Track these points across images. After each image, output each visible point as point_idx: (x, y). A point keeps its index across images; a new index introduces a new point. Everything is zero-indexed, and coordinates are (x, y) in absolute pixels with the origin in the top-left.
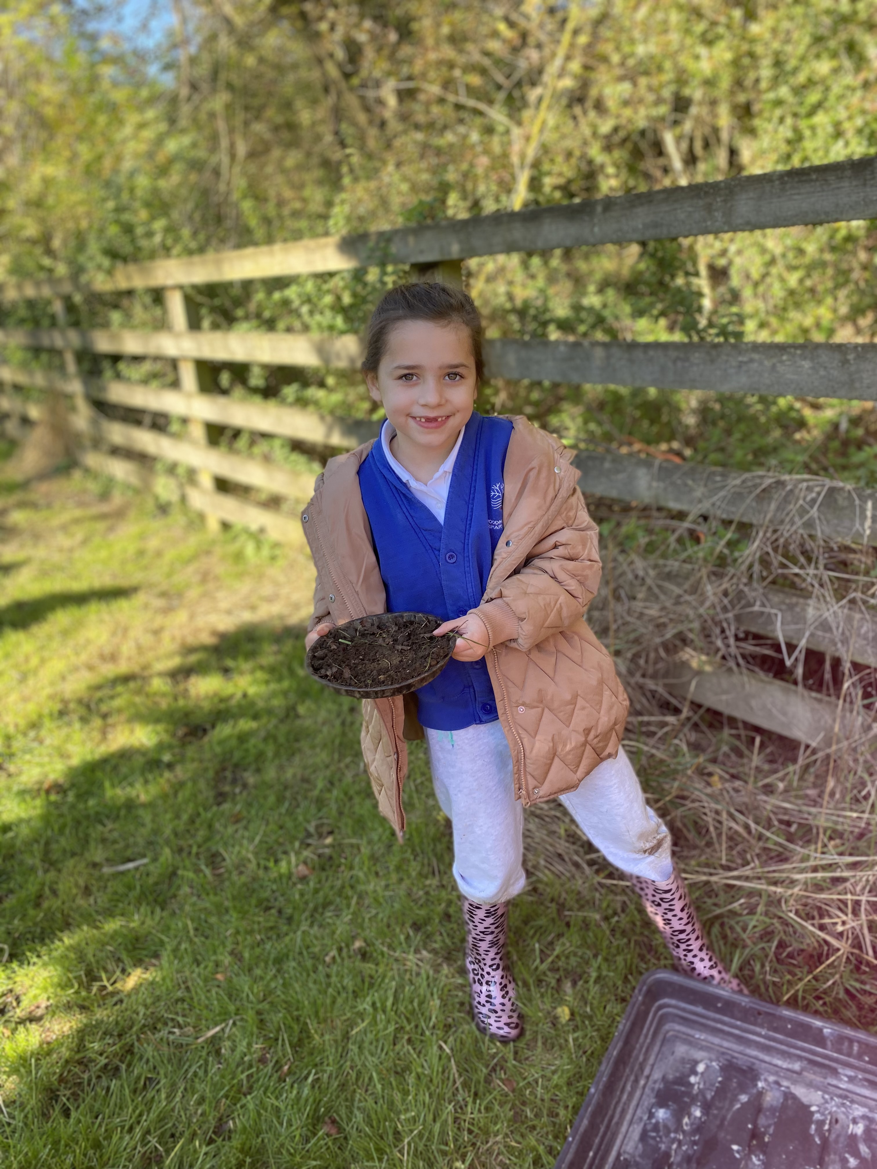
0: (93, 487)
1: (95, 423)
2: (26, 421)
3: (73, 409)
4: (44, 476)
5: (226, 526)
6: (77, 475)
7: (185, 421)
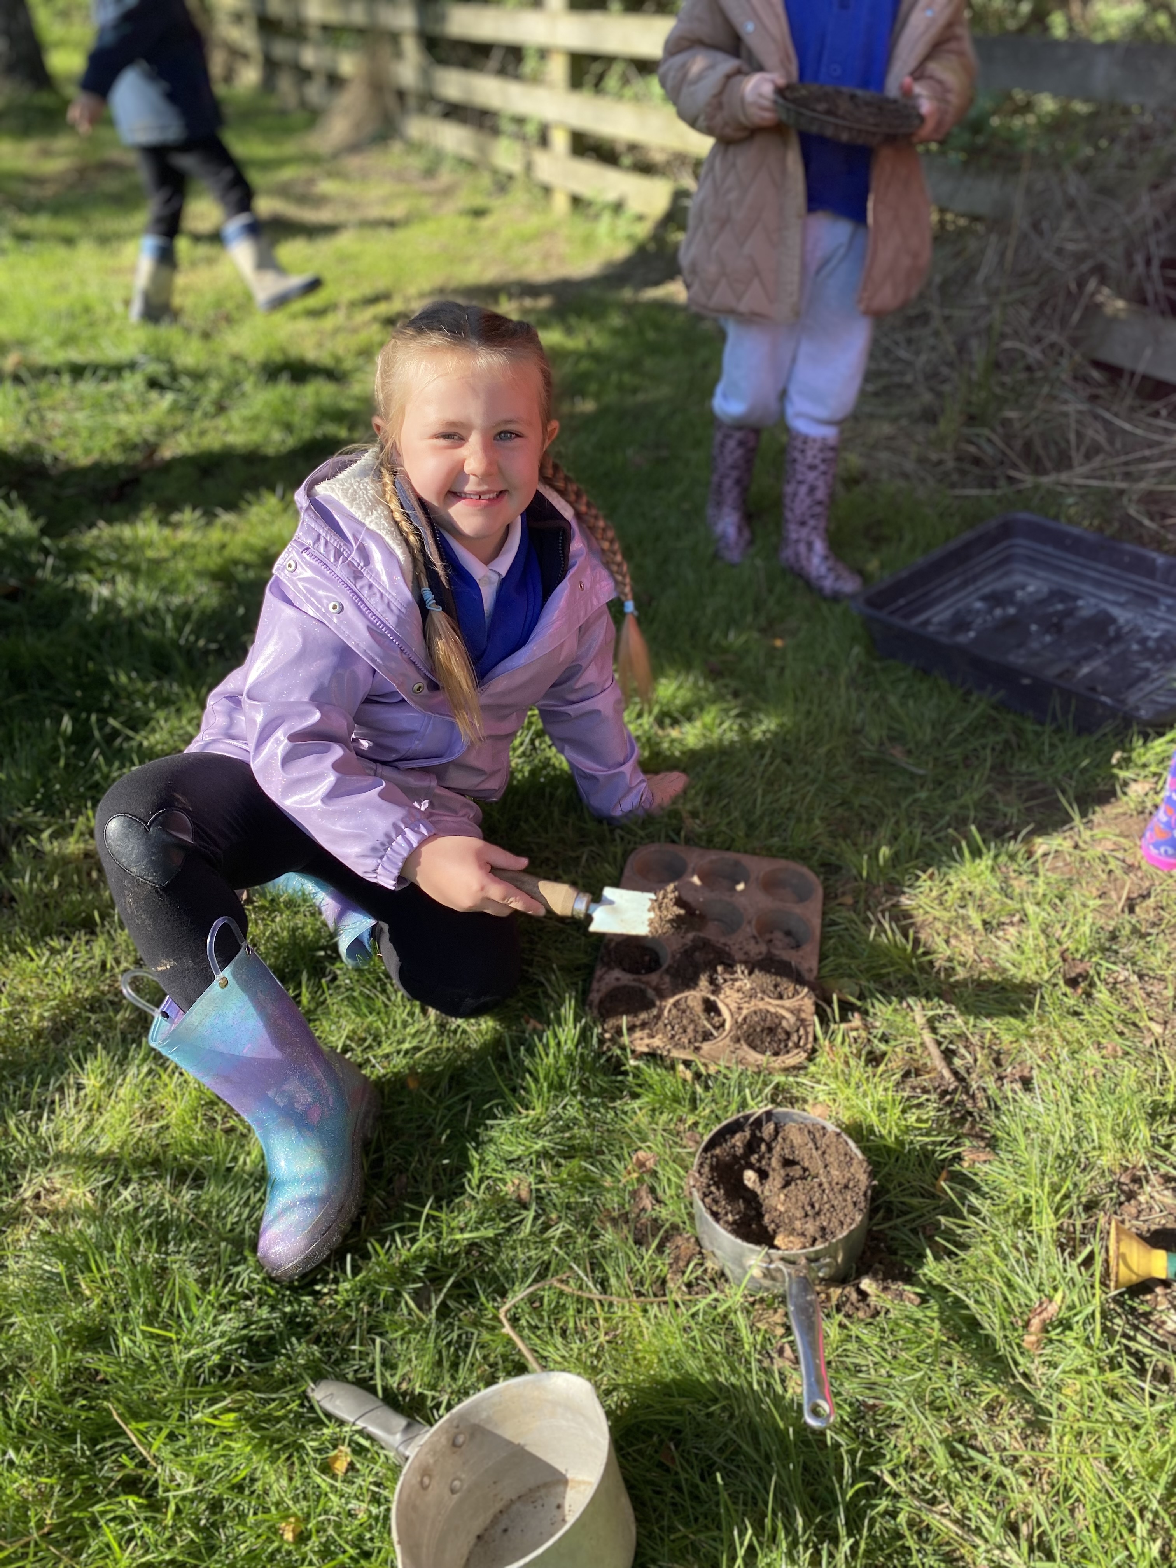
0: (416, 163)
1: (425, 74)
2: (335, 81)
3: (398, 54)
4: (354, 147)
5: (577, 201)
6: (397, 147)
7: (543, 54)
